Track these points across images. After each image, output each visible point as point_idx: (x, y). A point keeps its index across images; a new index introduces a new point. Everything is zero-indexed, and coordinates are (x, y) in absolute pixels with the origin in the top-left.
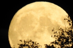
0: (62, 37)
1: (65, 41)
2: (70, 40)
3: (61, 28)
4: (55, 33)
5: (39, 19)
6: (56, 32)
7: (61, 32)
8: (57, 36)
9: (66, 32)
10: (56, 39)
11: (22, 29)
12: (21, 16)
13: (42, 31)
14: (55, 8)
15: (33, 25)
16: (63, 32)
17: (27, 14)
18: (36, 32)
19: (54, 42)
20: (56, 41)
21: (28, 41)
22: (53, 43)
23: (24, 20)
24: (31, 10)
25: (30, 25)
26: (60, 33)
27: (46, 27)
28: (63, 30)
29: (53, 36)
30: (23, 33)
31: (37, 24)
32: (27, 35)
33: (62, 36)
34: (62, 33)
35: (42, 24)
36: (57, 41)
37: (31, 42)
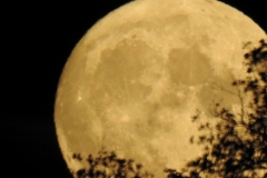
0: (229, 143)
1: (239, 158)
2: (257, 154)
3: (224, 111)
4: (202, 127)
5: (166, 56)
6: (208, 125)
7: (225, 123)
8: (211, 140)
9: (243, 123)
10: (207, 148)
11: (106, 95)
12: (101, 47)
13: (176, 104)
14: (226, 17)
15: (145, 80)
16: (231, 125)
17: (125, 41)
18: (156, 107)
19: (198, 161)
20: (206, 156)
21: (104, 156)
22: (195, 164)
23: (114, 60)
24: (139, 24)
25: (133, 82)
26: (222, 128)
27: (192, 88)
28: (232, 115)
29: (196, 139)
30: (109, 110)
31: (159, 76)
32: (126, 118)
33: (230, 138)
34: (227, 127)
35: (177, 78)
36: (210, 158)
37: (113, 163)
